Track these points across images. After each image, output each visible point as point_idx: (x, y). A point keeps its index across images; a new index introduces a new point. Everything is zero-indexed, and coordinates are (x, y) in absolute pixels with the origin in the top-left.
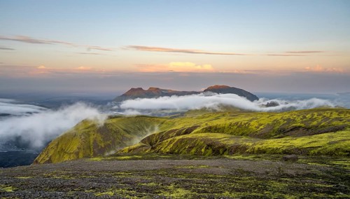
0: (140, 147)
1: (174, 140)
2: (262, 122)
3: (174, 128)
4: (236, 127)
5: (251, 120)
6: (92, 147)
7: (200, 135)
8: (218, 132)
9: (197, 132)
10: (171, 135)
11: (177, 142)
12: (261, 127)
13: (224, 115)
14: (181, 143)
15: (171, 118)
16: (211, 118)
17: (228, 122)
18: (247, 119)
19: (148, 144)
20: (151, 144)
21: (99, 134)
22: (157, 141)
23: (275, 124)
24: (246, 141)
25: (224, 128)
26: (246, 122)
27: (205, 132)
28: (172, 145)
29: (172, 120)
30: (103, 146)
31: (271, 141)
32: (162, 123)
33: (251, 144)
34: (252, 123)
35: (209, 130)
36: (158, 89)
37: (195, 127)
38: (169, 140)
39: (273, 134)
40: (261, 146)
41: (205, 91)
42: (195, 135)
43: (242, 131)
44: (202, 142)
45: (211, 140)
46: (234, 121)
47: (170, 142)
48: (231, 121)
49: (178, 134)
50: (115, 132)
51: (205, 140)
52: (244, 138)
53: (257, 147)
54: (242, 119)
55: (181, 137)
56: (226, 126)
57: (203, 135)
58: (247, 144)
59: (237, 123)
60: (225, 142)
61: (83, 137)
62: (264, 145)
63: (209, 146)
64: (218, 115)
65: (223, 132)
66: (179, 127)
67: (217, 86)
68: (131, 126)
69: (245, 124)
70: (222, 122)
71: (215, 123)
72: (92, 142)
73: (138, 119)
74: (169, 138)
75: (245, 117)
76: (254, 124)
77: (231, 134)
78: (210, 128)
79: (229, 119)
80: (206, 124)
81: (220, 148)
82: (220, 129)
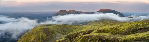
0: (64, 40)
1: (82, 37)
2: (126, 27)
3: (82, 31)
4: (113, 30)
5: (121, 26)
6: (40, 39)
7: (95, 34)
8: (105, 32)
9: (94, 33)
10: (80, 34)
11: (83, 38)
12: (125, 29)
13: (107, 24)
14: (85, 38)
15: (80, 26)
16: (101, 25)
17: (110, 27)
18: (119, 25)
19: (68, 39)
20: (70, 39)
21: (44, 33)
22: (73, 37)
23: (131, 27)
24: (118, 36)
25: (108, 30)
26: (118, 27)
27: (98, 33)
28: (81, 39)
29: (81, 27)
30: (46, 39)
31: (130, 35)
32: (76, 28)
33: (120, 38)
34: (121, 27)
35: (100, 31)
36: (74, 10)
37: (93, 30)
38: (80, 37)
39: (130, 32)
40: (125, 38)
41: (98, 12)
42: (92, 34)
43: (116, 31)
44: (97, 38)
45: (101, 36)
46: (112, 27)
47: (80, 38)
48: (111, 27)
49: (84, 34)
50: (52, 32)
51: (98, 37)
52: (117, 35)
53: (123, 39)
54: (116, 26)
55: (85, 35)
56: (109, 29)
57: (97, 34)
58: (119, 38)
59: (114, 28)
60: (108, 37)
61: (36, 34)
62: (127, 38)
63: (100, 39)
64: (104, 24)
65: (107, 32)
66: (84, 30)
67: (104, 9)
68: (60, 29)
69: (118, 28)
70: (107, 27)
71: (103, 28)
72: (40, 37)
73: (63, 26)
74: (79, 36)
75: (118, 25)
76: (122, 28)
77: (111, 33)
78: (101, 30)
79: (110, 26)
80: (99, 29)
81: (105, 40)
82: (105, 31)
